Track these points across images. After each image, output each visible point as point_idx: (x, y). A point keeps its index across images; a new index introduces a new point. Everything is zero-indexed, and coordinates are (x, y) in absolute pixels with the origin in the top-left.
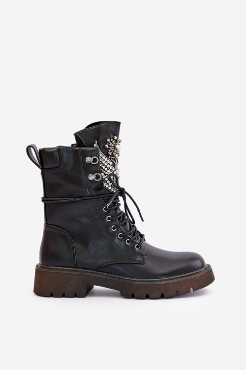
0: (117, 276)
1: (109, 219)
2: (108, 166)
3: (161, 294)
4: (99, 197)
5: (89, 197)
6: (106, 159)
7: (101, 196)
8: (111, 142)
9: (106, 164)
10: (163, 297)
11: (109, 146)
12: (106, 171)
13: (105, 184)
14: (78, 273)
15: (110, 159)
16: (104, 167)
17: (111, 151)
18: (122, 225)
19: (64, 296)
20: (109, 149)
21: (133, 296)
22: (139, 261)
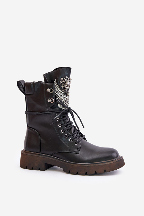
0: (62, 160)
1: (60, 125)
2: (61, 94)
3: (85, 173)
4: (54, 112)
5: (48, 112)
6: (60, 90)
7: (55, 112)
8: (64, 80)
9: (60, 93)
10: (86, 174)
11: (62, 82)
12: (60, 97)
13: (58, 105)
14: (41, 156)
15: (63, 90)
16: (58, 95)
17: (63, 85)
18: (68, 130)
19: (33, 169)
20: (62, 84)
21: (69, 172)
22: (76, 152)
